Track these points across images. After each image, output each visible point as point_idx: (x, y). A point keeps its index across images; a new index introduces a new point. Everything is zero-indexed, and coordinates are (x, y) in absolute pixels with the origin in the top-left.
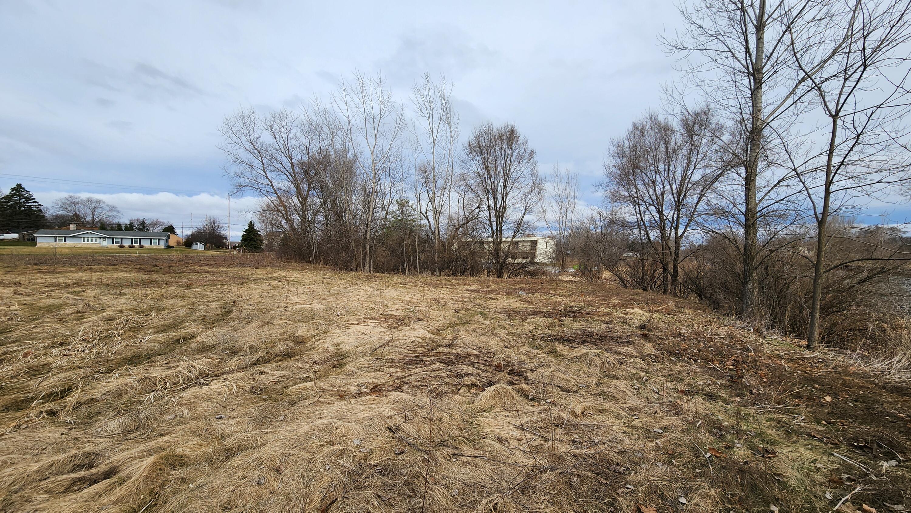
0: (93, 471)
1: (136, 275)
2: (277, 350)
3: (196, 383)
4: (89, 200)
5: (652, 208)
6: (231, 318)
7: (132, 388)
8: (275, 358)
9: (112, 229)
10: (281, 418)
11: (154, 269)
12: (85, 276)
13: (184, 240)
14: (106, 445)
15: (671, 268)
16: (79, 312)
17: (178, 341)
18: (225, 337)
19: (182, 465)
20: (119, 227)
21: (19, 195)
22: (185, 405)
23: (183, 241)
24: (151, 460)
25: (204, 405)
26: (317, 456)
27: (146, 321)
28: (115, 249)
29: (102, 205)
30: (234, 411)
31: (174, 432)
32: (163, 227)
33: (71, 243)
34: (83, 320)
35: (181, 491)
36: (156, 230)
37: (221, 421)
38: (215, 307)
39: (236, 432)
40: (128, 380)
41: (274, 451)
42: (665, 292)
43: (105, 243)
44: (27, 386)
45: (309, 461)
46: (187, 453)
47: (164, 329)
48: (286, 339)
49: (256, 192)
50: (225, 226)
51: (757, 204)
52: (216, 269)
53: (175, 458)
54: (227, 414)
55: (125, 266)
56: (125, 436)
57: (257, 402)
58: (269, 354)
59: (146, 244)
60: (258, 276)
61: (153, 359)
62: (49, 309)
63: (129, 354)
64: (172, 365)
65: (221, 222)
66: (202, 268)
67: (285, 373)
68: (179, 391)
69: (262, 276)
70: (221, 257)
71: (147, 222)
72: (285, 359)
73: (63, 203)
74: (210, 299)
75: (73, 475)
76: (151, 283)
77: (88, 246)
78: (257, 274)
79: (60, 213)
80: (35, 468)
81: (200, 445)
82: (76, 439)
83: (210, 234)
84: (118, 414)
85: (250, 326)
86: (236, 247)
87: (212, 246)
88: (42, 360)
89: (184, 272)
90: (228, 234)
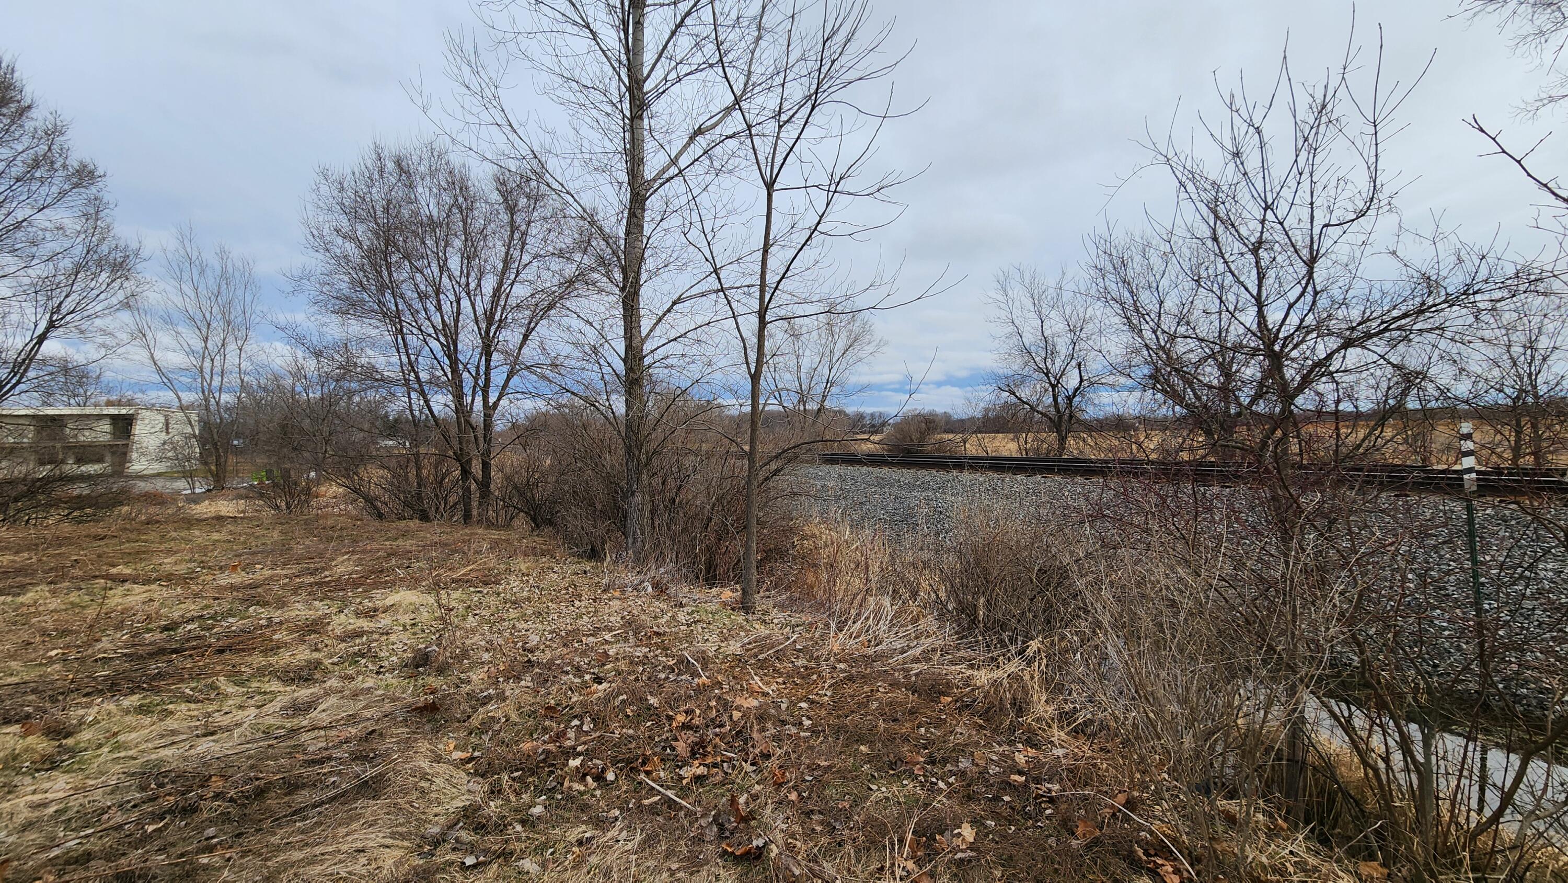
5: (435, 345)
15: (476, 468)
42: (467, 517)
51: (643, 341)
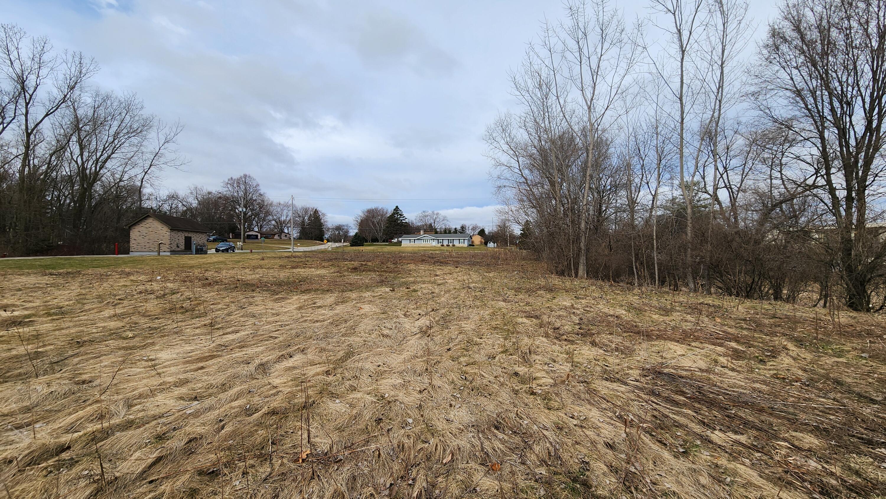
4: (434, 214)
20: (456, 231)
21: (397, 213)
28: (439, 247)
29: (440, 216)
33: (417, 244)
59: (456, 243)
71: (466, 227)
77: (426, 246)
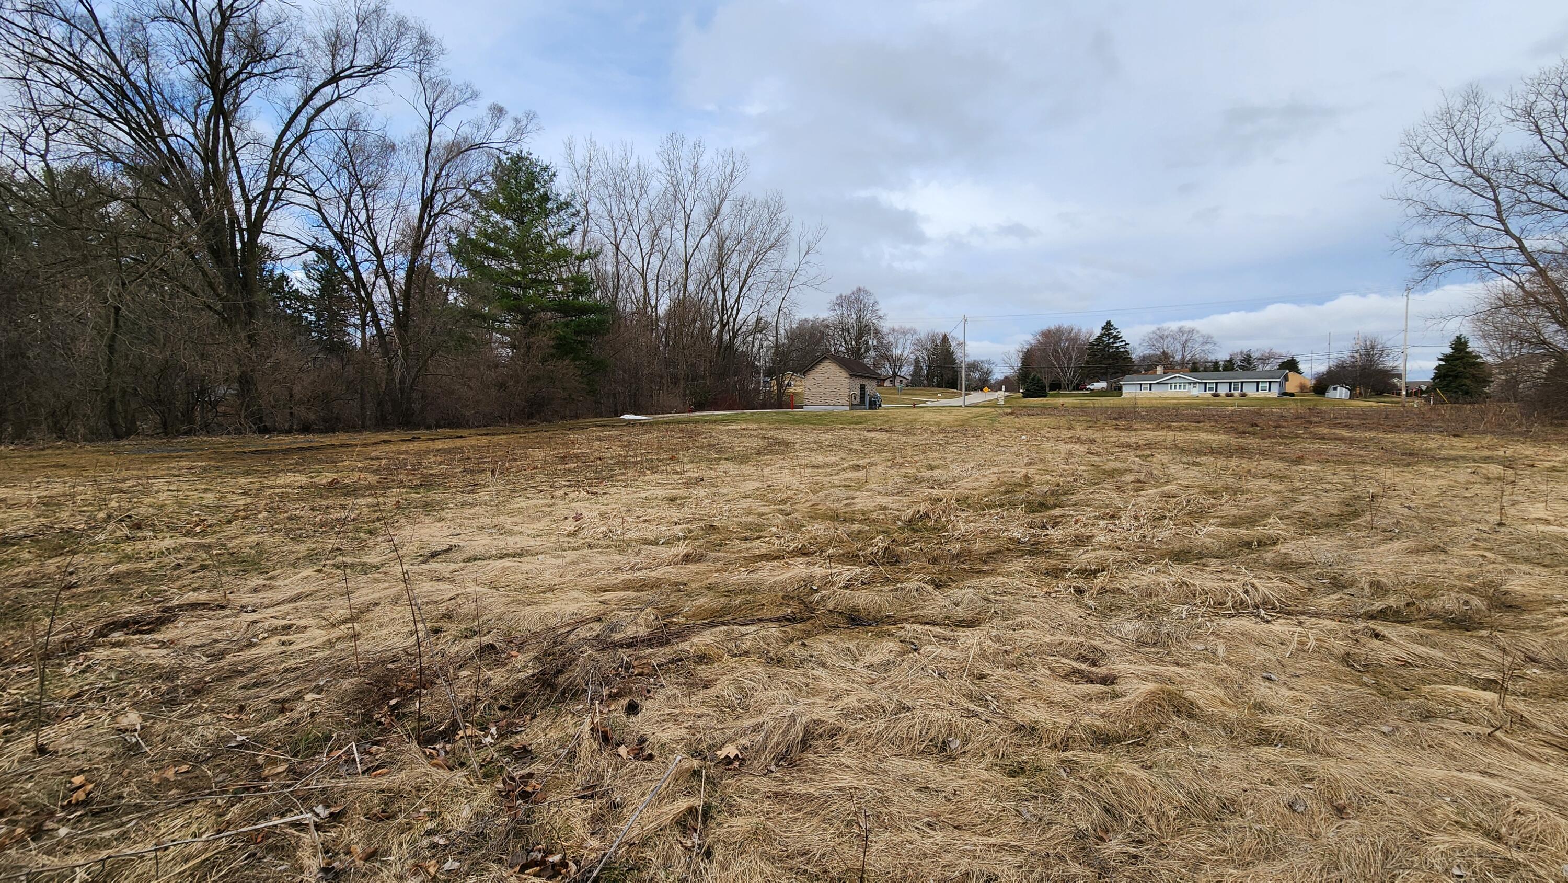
0: (1094, 669)
1: (1223, 437)
2: (1436, 605)
3: (1252, 613)
4: (1181, 331)
6: (1354, 525)
7: (1165, 591)
8: (1424, 620)
9: (1206, 370)
10: (1385, 729)
11: (1251, 429)
12: (1160, 435)
13: (1313, 382)
14: (1116, 647)
16: (1139, 481)
17: (1249, 544)
18: (1329, 555)
19: (1191, 716)
21: (1108, 335)
22: (1224, 638)
23: (1310, 383)
24: (1151, 686)
25: (1251, 649)
26: (1439, 837)
27: (1213, 506)
28: (1208, 399)
29: (1195, 336)
30: (1296, 679)
31: (1193, 667)
32: (1280, 361)
33: (1158, 392)
34: (1142, 493)
35: (1176, 747)
36: (1268, 368)
37: (1267, 683)
38: (1330, 503)
39: (1287, 712)
40: (1162, 579)
41: (1341, 774)
43: (1196, 391)
44: (1069, 555)
45: (1415, 835)
46: (1201, 703)
47: (1235, 523)
48: (1471, 591)
49: (1474, 271)
50: (1397, 351)
52: (1359, 434)
53: (1183, 701)
54: (1283, 677)
55: (1212, 424)
56: (1138, 646)
57: (1346, 682)
58: (1413, 608)
59: (1250, 390)
60: (1453, 452)
61: (1204, 561)
62: (1111, 474)
63: (1176, 546)
64: (1225, 576)
65: (1388, 344)
66: (1333, 431)
67: (1437, 653)
68: (1224, 615)
69: (1463, 453)
70: (1378, 412)
71: (1255, 355)
72: (1451, 628)
73: (1150, 339)
74: (1328, 487)
75: (1074, 664)
76: (1242, 451)
77: (1176, 396)
78: (1453, 447)
79: (1146, 352)
80: (1047, 640)
81: (1222, 702)
82: (1089, 627)
83: (1363, 368)
84: (1139, 617)
85: (1389, 546)
86: (1422, 392)
87: (1366, 392)
88: (1086, 531)
89: (1297, 436)
90: (1402, 367)
